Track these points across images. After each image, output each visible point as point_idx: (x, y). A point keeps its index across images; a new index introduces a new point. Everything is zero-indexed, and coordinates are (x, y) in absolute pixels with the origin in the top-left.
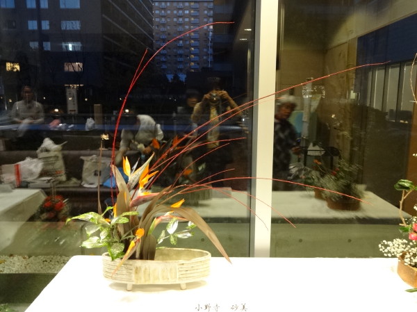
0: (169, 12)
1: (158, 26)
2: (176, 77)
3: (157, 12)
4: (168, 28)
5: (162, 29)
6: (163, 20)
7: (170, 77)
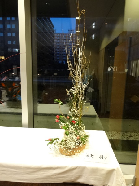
0: (60, 38)
1: (56, 43)
2: (62, 62)
3: (56, 38)
4: (60, 44)
5: (58, 44)
6: (58, 41)
7: (60, 62)
